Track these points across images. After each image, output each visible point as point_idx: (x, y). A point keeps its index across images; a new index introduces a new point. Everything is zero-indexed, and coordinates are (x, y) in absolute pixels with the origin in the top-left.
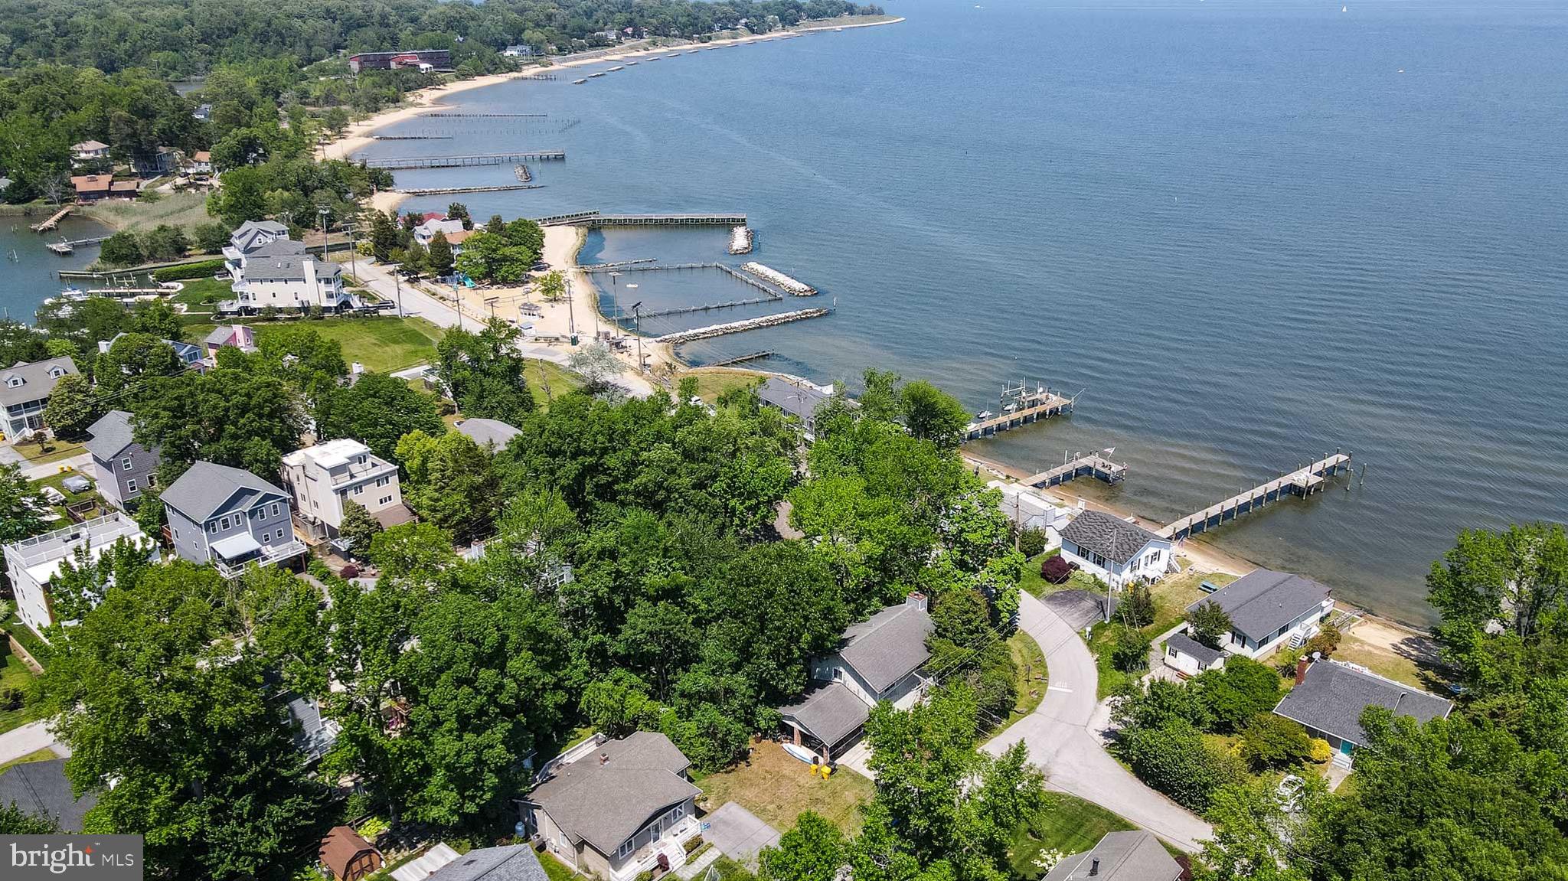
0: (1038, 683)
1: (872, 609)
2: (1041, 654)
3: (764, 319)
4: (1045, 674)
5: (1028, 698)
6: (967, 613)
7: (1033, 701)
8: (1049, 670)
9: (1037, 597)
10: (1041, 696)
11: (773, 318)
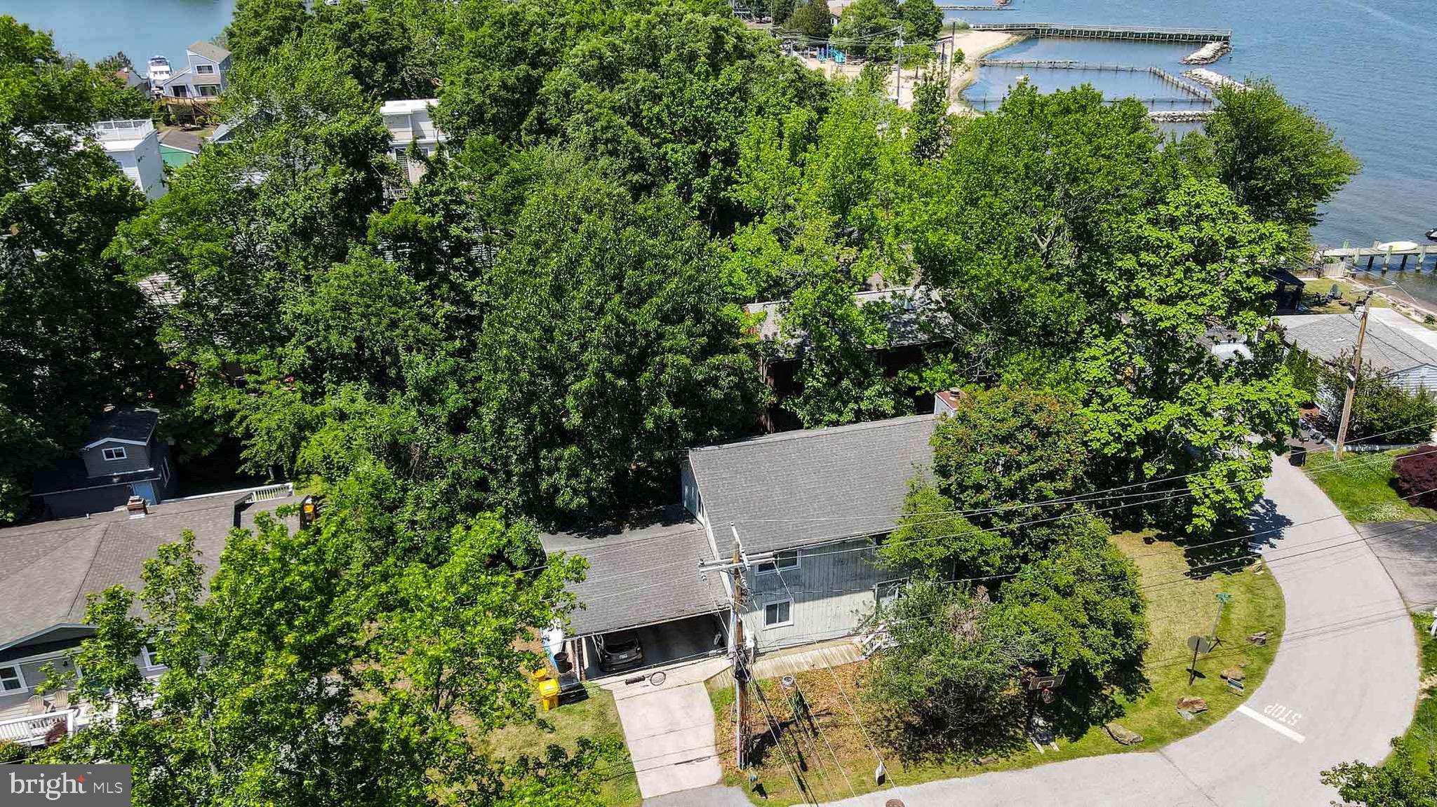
0: (1223, 690)
1: (865, 405)
2: (1277, 631)
3: (1163, 113)
4: (1253, 677)
5: (1169, 712)
6: (1004, 440)
7: (1175, 723)
8: (1273, 670)
9: (1352, 519)
10: (1203, 718)
11: (1177, 113)
